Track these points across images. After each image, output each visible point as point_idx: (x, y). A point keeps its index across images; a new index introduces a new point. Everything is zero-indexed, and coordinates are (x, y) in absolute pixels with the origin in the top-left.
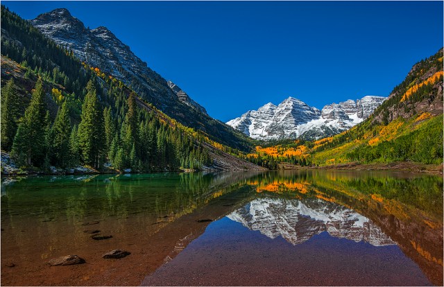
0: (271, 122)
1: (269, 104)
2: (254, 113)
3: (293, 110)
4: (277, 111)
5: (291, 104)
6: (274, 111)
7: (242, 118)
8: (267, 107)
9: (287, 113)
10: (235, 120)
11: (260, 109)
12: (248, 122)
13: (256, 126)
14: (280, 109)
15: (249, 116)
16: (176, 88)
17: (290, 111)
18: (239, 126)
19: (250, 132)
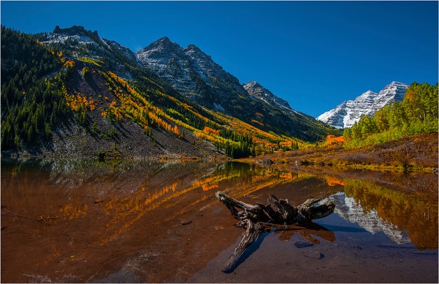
0: (369, 110)
1: (368, 92)
2: (350, 103)
3: (396, 96)
4: (378, 98)
5: (395, 88)
6: (374, 99)
7: (337, 109)
8: (366, 95)
9: (388, 99)
10: (329, 112)
11: (358, 99)
12: (343, 113)
13: (352, 116)
14: (380, 96)
15: (345, 106)
16: (257, 86)
17: (393, 97)
18: (332, 117)
19: (345, 123)
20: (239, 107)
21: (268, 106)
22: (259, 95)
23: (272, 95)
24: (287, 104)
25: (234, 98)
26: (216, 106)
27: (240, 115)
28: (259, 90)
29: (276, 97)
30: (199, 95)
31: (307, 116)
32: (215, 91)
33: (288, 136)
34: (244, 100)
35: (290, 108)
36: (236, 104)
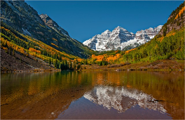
0: (108, 41)
1: (107, 31)
2: (99, 36)
3: (120, 34)
5: (119, 30)
6: (110, 35)
7: (92, 39)
8: (106, 32)
9: (116, 36)
10: (88, 40)
11: (102, 34)
12: (95, 41)
13: (100, 44)
14: (113, 33)
15: (96, 38)
16: (48, 18)
17: (118, 35)
18: (90, 44)
19: (96, 47)
20: (41, 33)
21: (58, 34)
22: (51, 25)
23: (58, 26)
24: (67, 33)
25: (37, 26)
26: (24, 31)
27: (43, 39)
28: (51, 21)
29: (61, 28)
30: (10, 20)
31: (79, 42)
32: (22, 19)
33: (73, 55)
34: (44, 28)
35: (69, 36)
36: (39, 30)
